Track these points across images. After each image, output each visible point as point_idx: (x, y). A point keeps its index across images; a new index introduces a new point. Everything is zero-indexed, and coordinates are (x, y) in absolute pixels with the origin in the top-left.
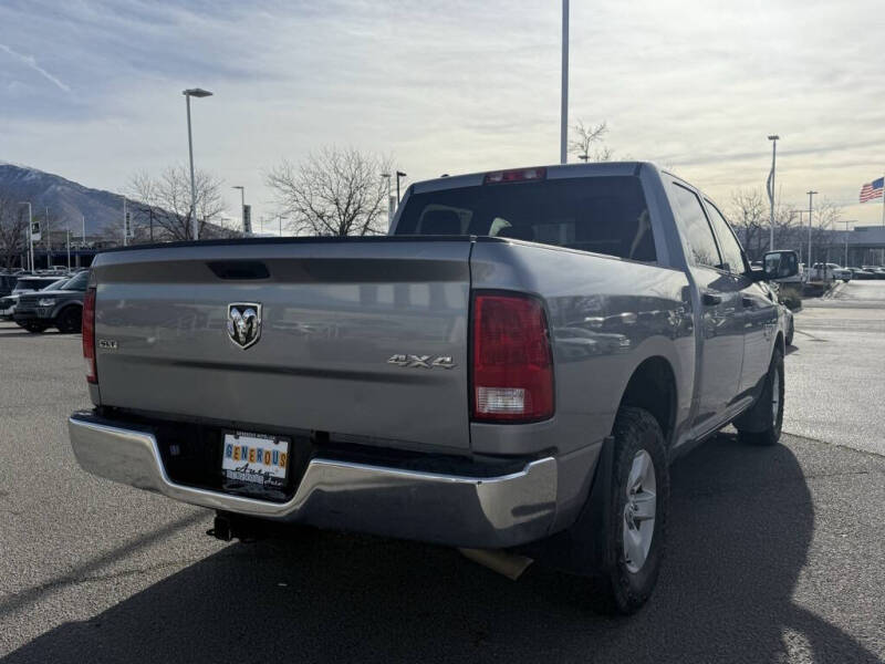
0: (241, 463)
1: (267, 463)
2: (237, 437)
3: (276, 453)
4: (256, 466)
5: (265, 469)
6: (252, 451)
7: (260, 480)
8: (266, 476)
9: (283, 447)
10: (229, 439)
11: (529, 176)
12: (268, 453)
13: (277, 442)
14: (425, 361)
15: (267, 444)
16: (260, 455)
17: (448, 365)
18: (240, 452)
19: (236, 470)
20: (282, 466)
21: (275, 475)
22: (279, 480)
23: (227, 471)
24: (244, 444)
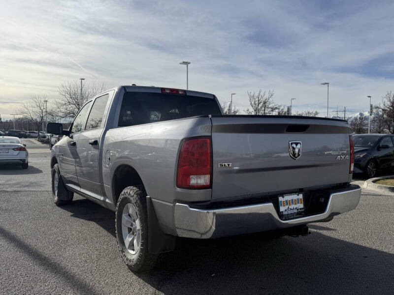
0: (286, 207)
1: (296, 204)
2: (283, 197)
3: (298, 199)
4: (292, 207)
5: (295, 206)
6: (289, 201)
7: (296, 211)
8: (297, 209)
9: (301, 196)
10: (281, 199)
11: (180, 93)
12: (295, 200)
13: (298, 195)
15: (294, 197)
16: (293, 202)
18: (285, 203)
19: (285, 211)
20: (301, 203)
21: (300, 208)
22: (302, 209)
23: (282, 212)
24: (286, 199)
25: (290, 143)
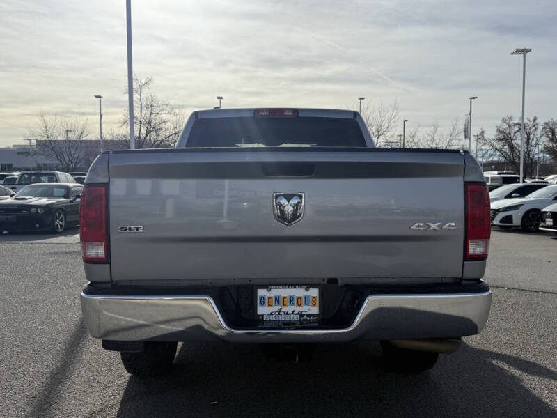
0: (275, 308)
1: (299, 305)
2: (269, 291)
3: (307, 298)
4: (289, 309)
5: (297, 310)
6: (284, 298)
7: (297, 318)
8: (301, 314)
9: (314, 292)
10: (261, 292)
12: (299, 298)
13: (307, 290)
14: (438, 226)
15: (300, 292)
17: (453, 228)
18: (273, 300)
19: (271, 314)
20: (314, 305)
21: (309, 313)
22: (313, 315)
23: (262, 316)
24: (277, 294)
25: (274, 195)
